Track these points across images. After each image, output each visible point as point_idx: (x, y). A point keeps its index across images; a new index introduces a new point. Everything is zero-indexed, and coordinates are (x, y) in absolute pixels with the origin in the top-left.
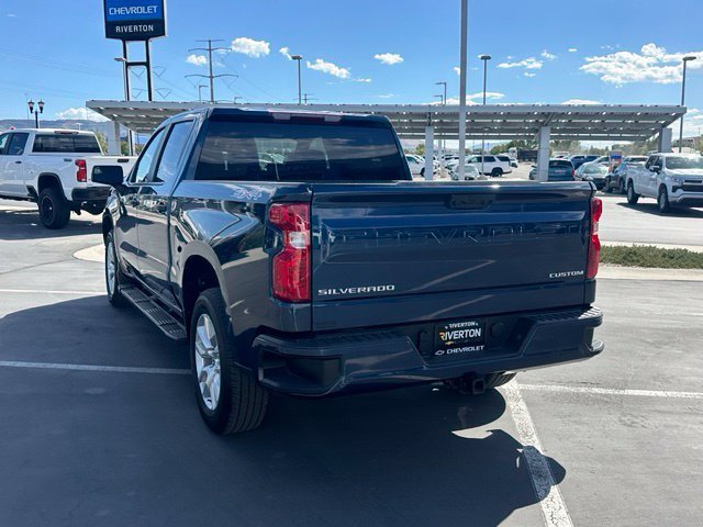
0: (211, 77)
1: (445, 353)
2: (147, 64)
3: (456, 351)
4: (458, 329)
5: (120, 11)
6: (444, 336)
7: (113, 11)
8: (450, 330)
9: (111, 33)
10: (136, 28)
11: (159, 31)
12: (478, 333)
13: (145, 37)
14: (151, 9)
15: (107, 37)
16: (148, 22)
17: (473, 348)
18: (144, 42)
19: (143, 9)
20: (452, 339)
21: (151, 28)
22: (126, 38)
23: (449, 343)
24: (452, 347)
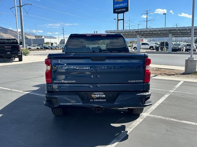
0: (147, 21)
1: (93, 100)
2: (123, 20)
3: (97, 100)
4: (97, 94)
5: (117, 6)
6: (93, 96)
7: (115, 6)
8: (95, 94)
9: (114, 12)
10: (121, 10)
11: (127, 10)
12: (104, 96)
13: (123, 12)
14: (125, 4)
15: (114, 13)
16: (124, 8)
17: (103, 100)
18: (123, 14)
19: (123, 4)
20: (96, 97)
21: (125, 9)
22: (118, 13)
23: (95, 98)
24: (96, 99)
